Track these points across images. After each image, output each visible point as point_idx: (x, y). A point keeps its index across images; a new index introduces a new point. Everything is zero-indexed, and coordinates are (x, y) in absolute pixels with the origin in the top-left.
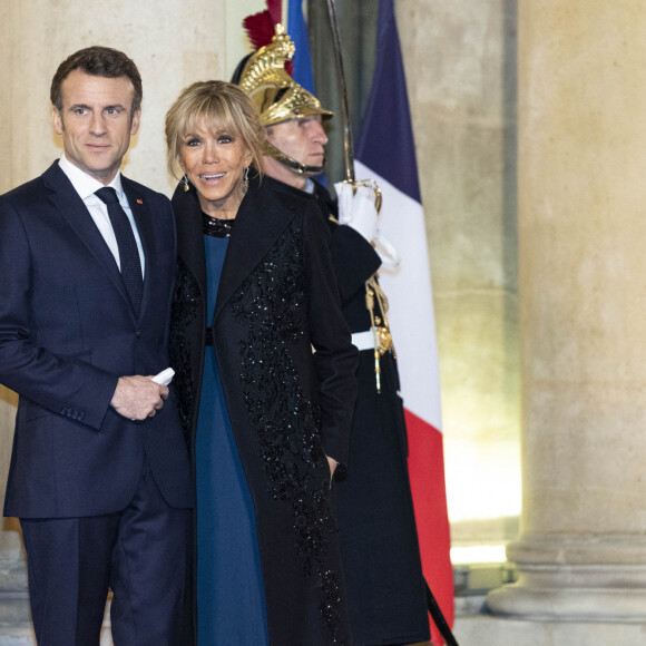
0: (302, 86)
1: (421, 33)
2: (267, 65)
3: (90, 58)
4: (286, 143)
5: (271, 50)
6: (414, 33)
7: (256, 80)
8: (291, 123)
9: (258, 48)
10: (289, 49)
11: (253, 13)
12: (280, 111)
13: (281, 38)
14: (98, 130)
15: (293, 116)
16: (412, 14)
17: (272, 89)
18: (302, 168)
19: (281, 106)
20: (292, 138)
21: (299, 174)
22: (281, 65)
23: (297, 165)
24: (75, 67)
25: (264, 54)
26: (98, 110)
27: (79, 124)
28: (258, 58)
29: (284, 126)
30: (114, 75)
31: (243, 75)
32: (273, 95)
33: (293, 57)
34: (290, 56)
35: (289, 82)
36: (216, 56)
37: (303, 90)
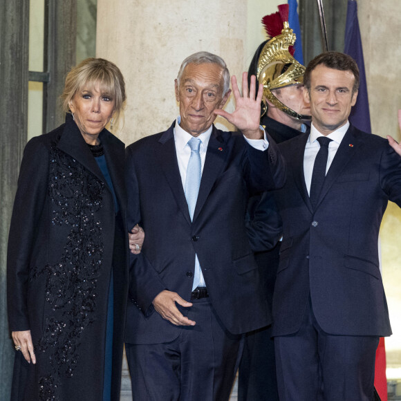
0: (300, 63)
1: (373, 29)
2: (277, 48)
3: (330, 57)
4: (288, 100)
5: (280, 38)
6: (369, 29)
7: (270, 58)
8: (293, 87)
9: (271, 38)
10: (292, 38)
11: (269, 14)
12: (285, 79)
13: (287, 31)
14: (332, 102)
15: (294, 82)
16: (368, 17)
17: (280, 64)
18: (299, 117)
19: (286, 76)
20: (293, 97)
21: (297, 121)
22: (287, 49)
23: (295, 115)
24: (320, 63)
25: (275, 41)
26: (332, 89)
27: (320, 97)
28: (272, 44)
29: (288, 89)
30: (344, 69)
31: (261, 55)
32: (280, 68)
33: (295, 43)
34: (293, 43)
35: (291, 60)
36: (242, 41)
37: (300, 65)
